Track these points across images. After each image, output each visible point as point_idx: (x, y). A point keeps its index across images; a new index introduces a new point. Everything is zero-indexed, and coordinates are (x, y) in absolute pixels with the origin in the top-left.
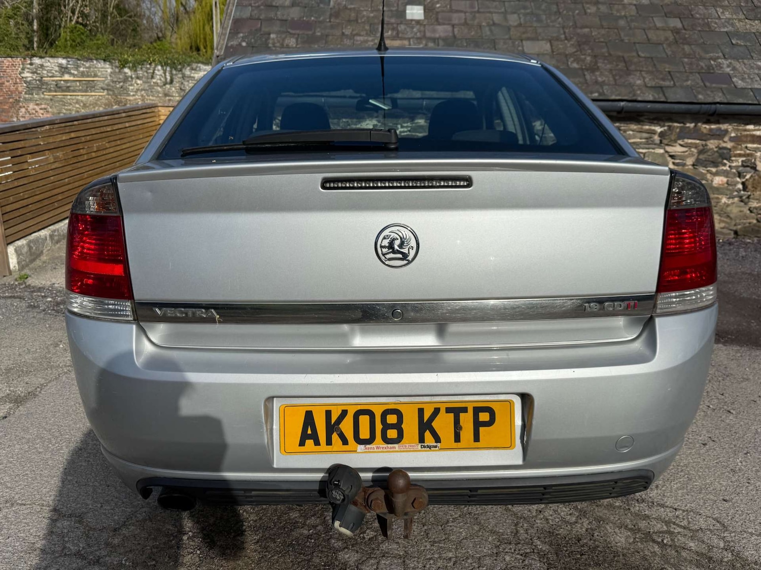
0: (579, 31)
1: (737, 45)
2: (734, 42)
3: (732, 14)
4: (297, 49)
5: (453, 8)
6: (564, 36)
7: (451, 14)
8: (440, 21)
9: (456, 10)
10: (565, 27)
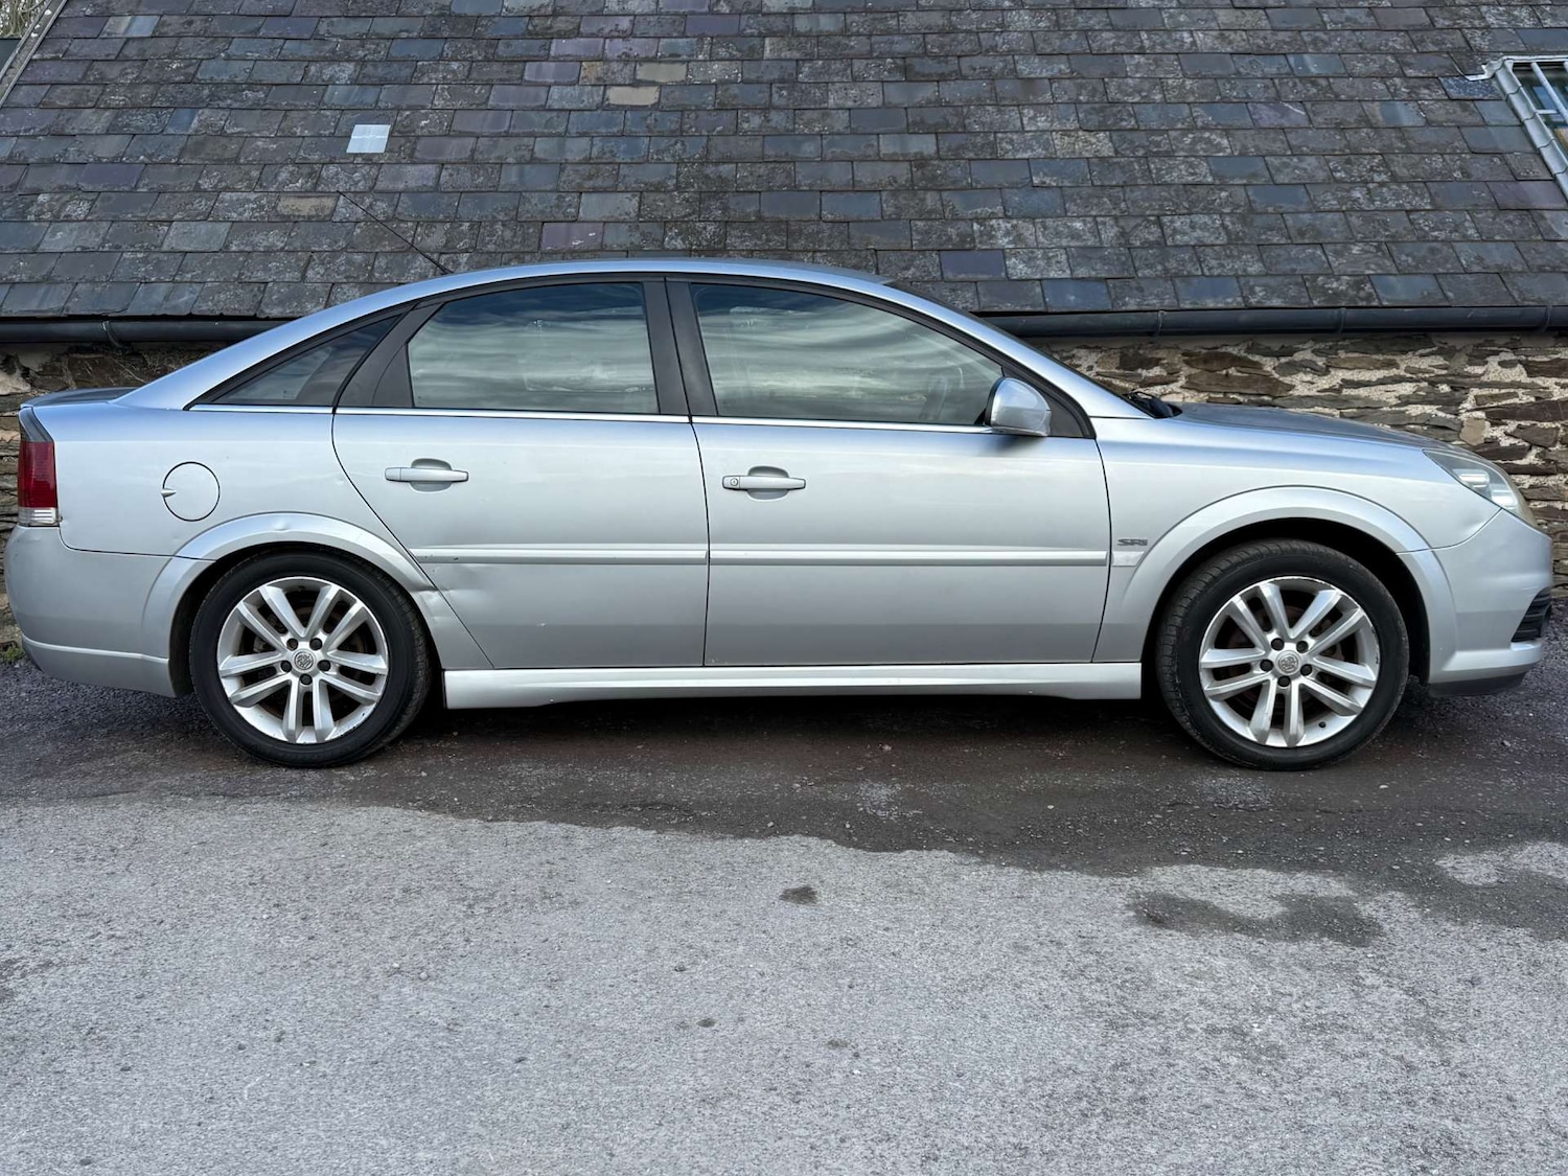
0: (710, 170)
1: (1043, 186)
2: (1036, 181)
3: (1052, 122)
4: (84, 223)
5: (454, 127)
6: (675, 181)
7: (445, 139)
8: (417, 154)
9: (460, 132)
10: (683, 162)
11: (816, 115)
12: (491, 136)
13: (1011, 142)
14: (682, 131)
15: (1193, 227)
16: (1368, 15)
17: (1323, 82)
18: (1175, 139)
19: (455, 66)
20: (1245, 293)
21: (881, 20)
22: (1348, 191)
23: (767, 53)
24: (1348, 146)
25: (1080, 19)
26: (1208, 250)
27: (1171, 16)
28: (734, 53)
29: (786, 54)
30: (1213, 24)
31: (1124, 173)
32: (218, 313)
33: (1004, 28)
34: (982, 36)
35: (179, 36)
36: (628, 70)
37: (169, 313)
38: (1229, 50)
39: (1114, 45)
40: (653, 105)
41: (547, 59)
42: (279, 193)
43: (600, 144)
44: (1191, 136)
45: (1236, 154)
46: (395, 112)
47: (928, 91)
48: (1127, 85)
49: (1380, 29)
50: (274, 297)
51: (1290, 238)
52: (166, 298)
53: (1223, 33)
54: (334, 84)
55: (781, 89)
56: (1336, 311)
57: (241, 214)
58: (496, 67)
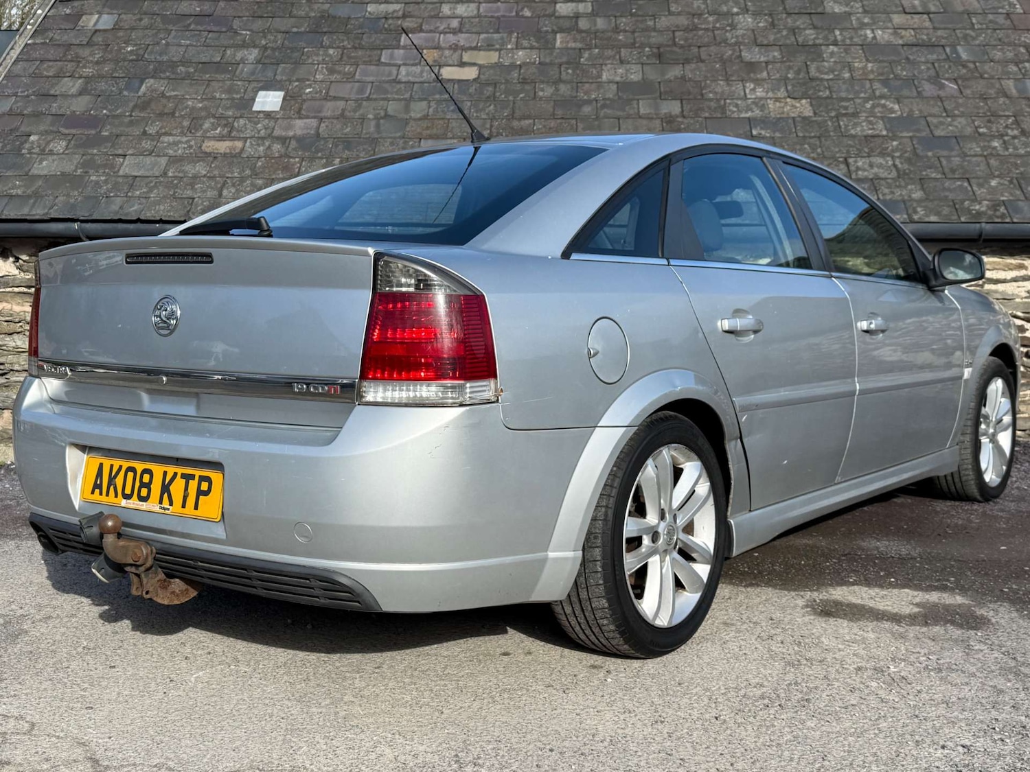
0: (514, 124)
2: (754, 132)
3: (767, 92)
4: (63, 156)
5: (331, 94)
6: (489, 131)
7: (324, 102)
8: (303, 112)
9: (335, 97)
10: (495, 119)
11: (594, 86)
12: (356, 100)
13: (737, 106)
14: (494, 97)
15: (871, 166)
16: (1006, 19)
17: (971, 66)
18: (859, 104)
19: (331, 51)
20: (910, 211)
21: (642, 22)
22: (989, 142)
23: (558, 44)
24: (989, 110)
25: (789, 20)
26: (883, 182)
27: (858, 19)
28: (534, 44)
29: (572, 45)
30: (889, 25)
31: (820, 128)
32: (158, 218)
33: (733, 26)
34: (716, 32)
35: (133, 29)
36: (456, 56)
37: (123, 218)
38: (901, 42)
39: (815, 38)
40: (474, 80)
41: (398, 47)
42: (205, 137)
43: (435, 106)
44: (871, 102)
45: (905, 115)
46: (288, 83)
47: (675, 72)
48: (824, 66)
49: (1015, 28)
50: (199, 208)
51: (944, 174)
52: (121, 208)
53: (896, 30)
54: (244, 63)
55: (567, 69)
56: (978, 225)
57: (175, 151)
58: (360, 53)
